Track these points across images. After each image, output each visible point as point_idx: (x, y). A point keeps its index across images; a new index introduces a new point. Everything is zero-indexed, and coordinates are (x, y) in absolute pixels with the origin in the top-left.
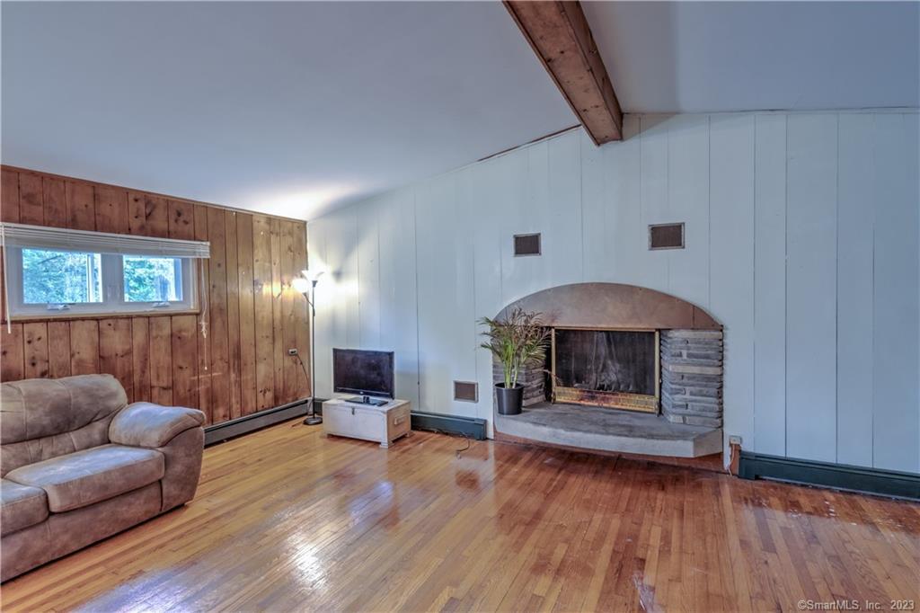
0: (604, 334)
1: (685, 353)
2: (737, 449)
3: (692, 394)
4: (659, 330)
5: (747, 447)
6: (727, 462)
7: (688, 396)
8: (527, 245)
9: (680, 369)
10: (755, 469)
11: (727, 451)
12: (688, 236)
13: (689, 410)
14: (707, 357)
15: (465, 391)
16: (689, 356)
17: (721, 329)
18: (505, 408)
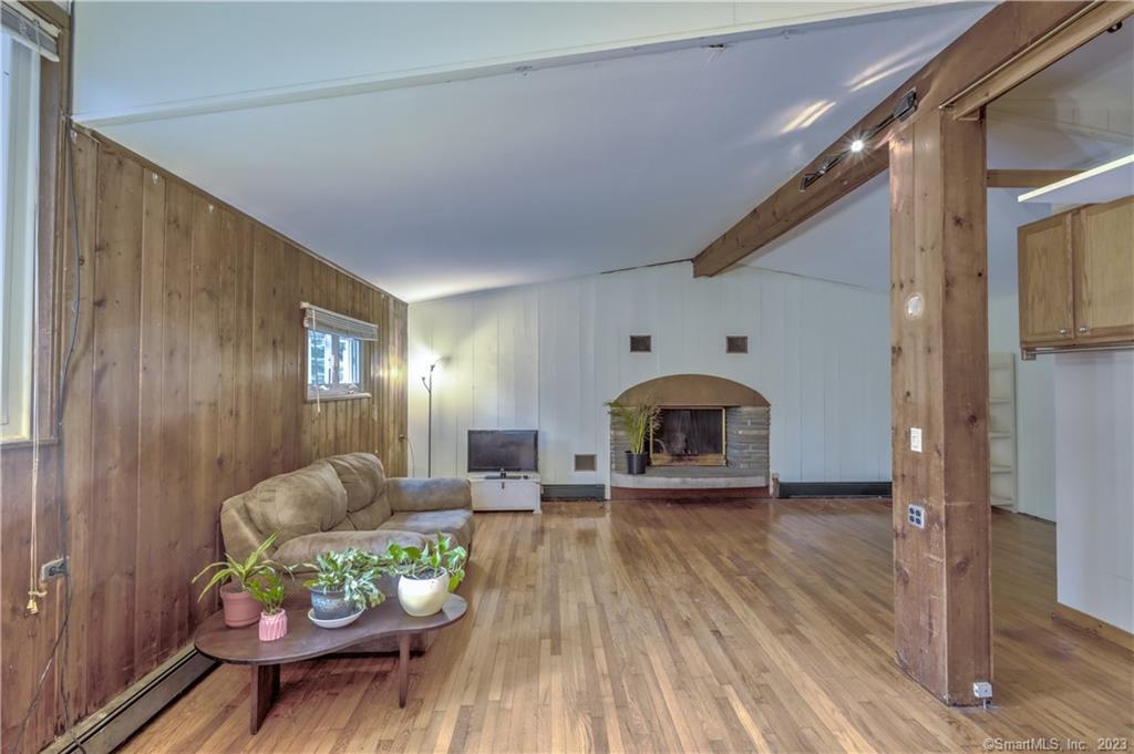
0: (688, 412)
1: (749, 422)
2: (776, 480)
3: (754, 448)
4: (725, 407)
5: (781, 480)
6: (771, 490)
7: (751, 450)
8: (640, 344)
9: (746, 432)
10: (787, 491)
11: (772, 483)
12: (750, 345)
13: (752, 459)
14: (761, 424)
15: (585, 462)
16: (752, 423)
17: (768, 405)
18: (635, 469)
